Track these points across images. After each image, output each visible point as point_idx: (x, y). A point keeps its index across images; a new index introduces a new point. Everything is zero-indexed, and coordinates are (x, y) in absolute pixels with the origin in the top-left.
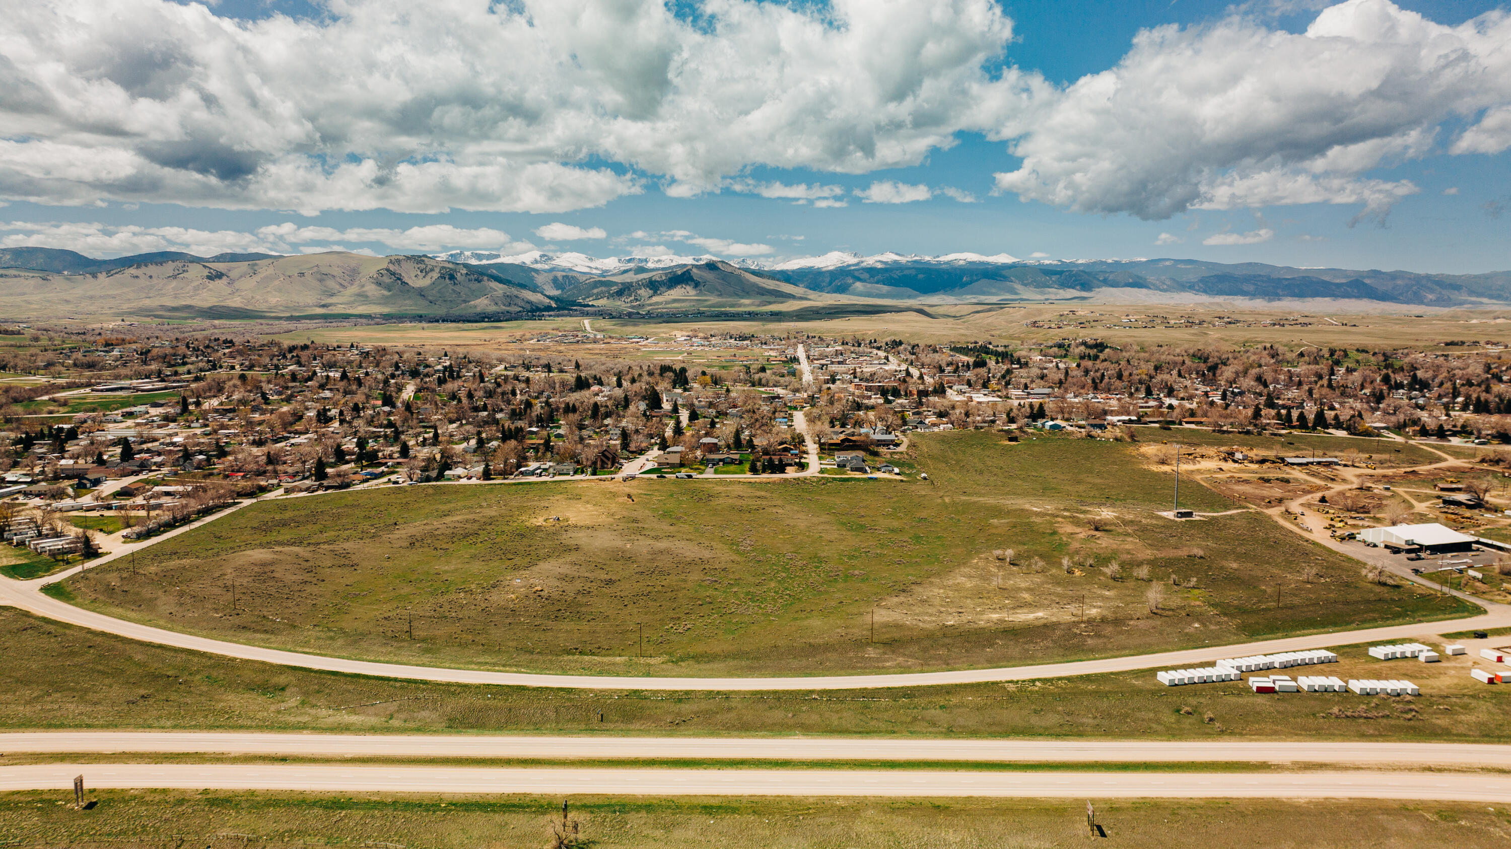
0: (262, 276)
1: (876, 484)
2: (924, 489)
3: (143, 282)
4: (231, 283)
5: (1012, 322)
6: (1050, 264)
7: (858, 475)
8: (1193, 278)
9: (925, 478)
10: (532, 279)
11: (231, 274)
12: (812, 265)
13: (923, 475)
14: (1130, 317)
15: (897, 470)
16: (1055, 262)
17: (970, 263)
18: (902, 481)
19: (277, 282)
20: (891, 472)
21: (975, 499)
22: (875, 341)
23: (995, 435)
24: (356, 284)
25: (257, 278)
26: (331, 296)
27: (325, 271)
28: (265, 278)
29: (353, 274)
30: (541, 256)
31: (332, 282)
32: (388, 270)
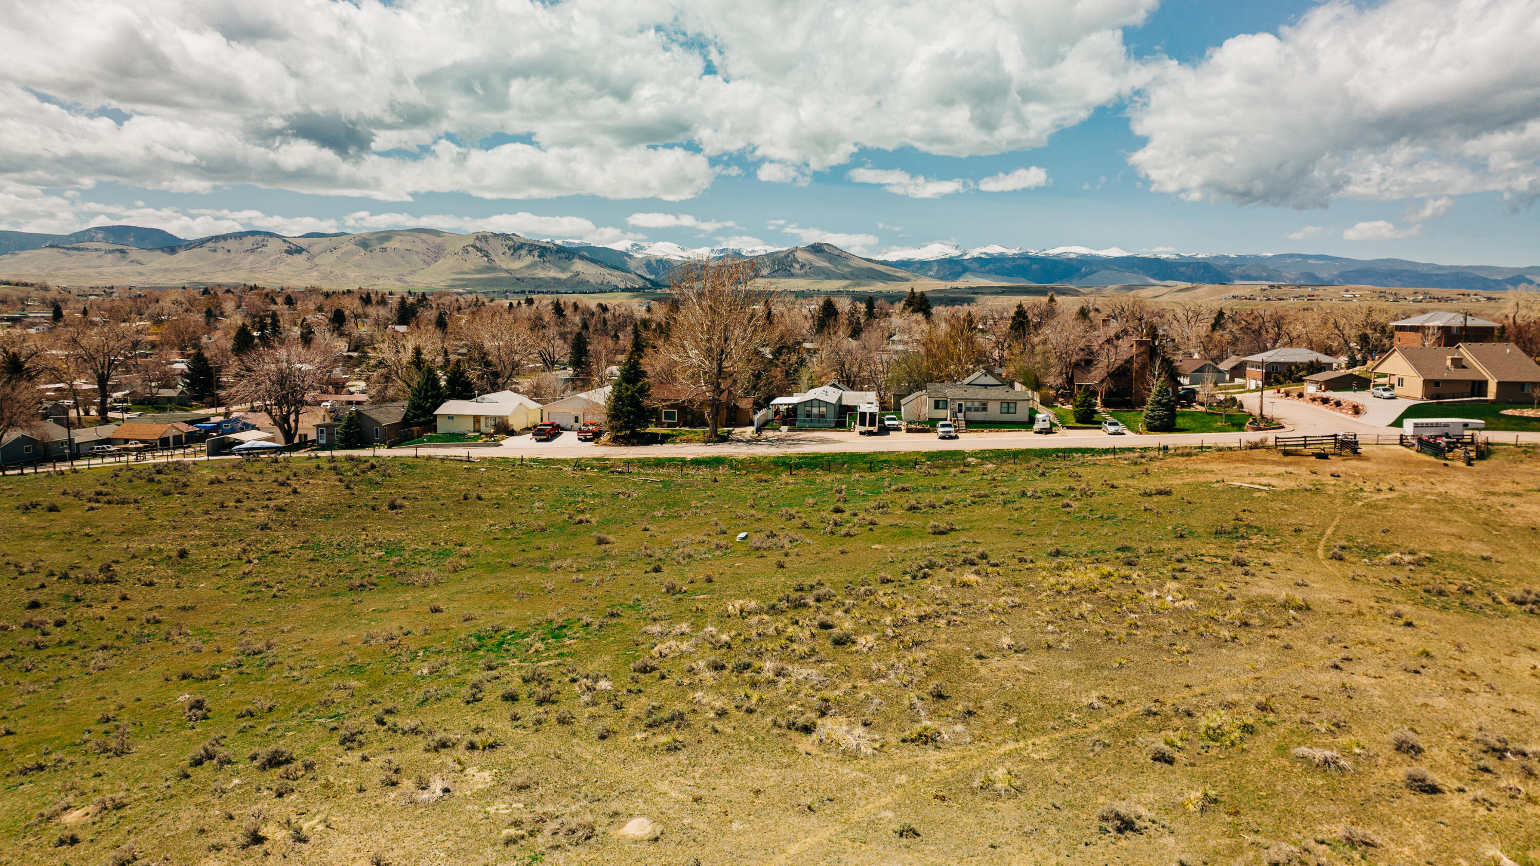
0: (343, 250)
3: (221, 255)
4: (311, 258)
6: (1169, 258)
11: (312, 250)
12: (911, 257)
14: (1352, 293)
17: (1081, 255)
19: (357, 258)
24: (441, 261)
25: (337, 253)
26: (413, 272)
27: (409, 247)
28: (346, 253)
29: (437, 253)
30: (633, 246)
31: (415, 258)
32: (474, 246)
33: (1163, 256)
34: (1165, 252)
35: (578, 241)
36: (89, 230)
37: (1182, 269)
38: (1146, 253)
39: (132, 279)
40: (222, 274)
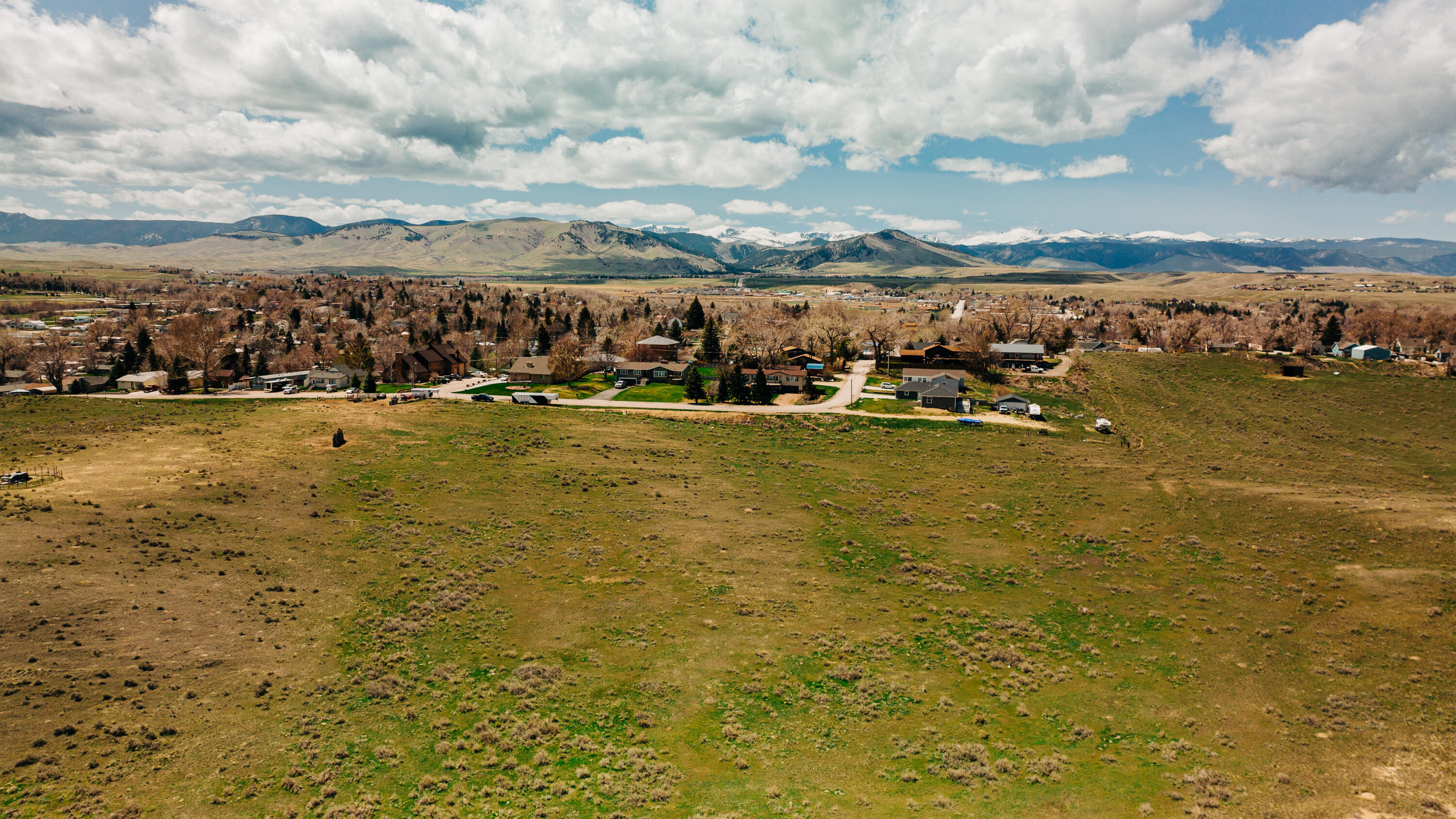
0: (456, 237)
1: (977, 436)
2: (1101, 455)
3: (351, 242)
4: (427, 244)
5: (1216, 287)
6: (1252, 243)
7: (938, 415)
8: (1419, 258)
9: (1105, 430)
10: (712, 248)
11: (430, 237)
12: (993, 241)
13: (1100, 422)
14: (1366, 282)
15: (1035, 409)
16: (1258, 241)
17: (1163, 240)
18: (1044, 432)
19: (466, 244)
20: (1020, 413)
21: (1251, 488)
22: (1051, 298)
23: (1252, 362)
24: (540, 247)
25: (450, 240)
26: (514, 257)
27: (512, 235)
28: (457, 240)
29: (537, 238)
30: (727, 231)
31: (517, 245)
32: (569, 234)
33: (1248, 241)
34: (1248, 237)
35: (677, 227)
36: (249, 219)
37: (1258, 254)
38: (1230, 238)
39: (275, 263)
40: (350, 259)
